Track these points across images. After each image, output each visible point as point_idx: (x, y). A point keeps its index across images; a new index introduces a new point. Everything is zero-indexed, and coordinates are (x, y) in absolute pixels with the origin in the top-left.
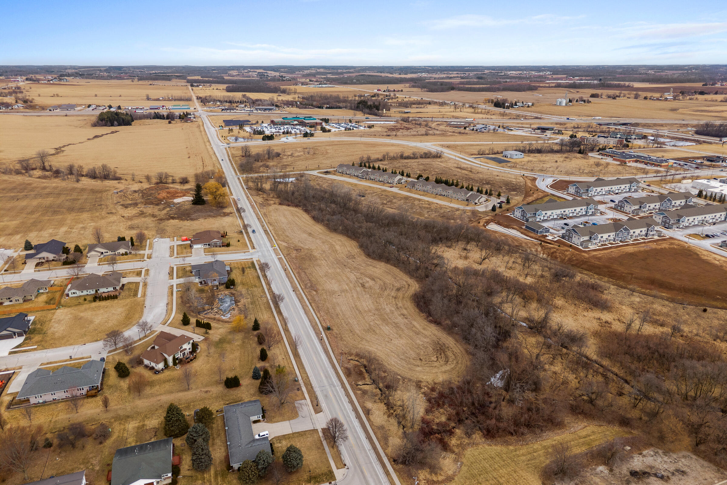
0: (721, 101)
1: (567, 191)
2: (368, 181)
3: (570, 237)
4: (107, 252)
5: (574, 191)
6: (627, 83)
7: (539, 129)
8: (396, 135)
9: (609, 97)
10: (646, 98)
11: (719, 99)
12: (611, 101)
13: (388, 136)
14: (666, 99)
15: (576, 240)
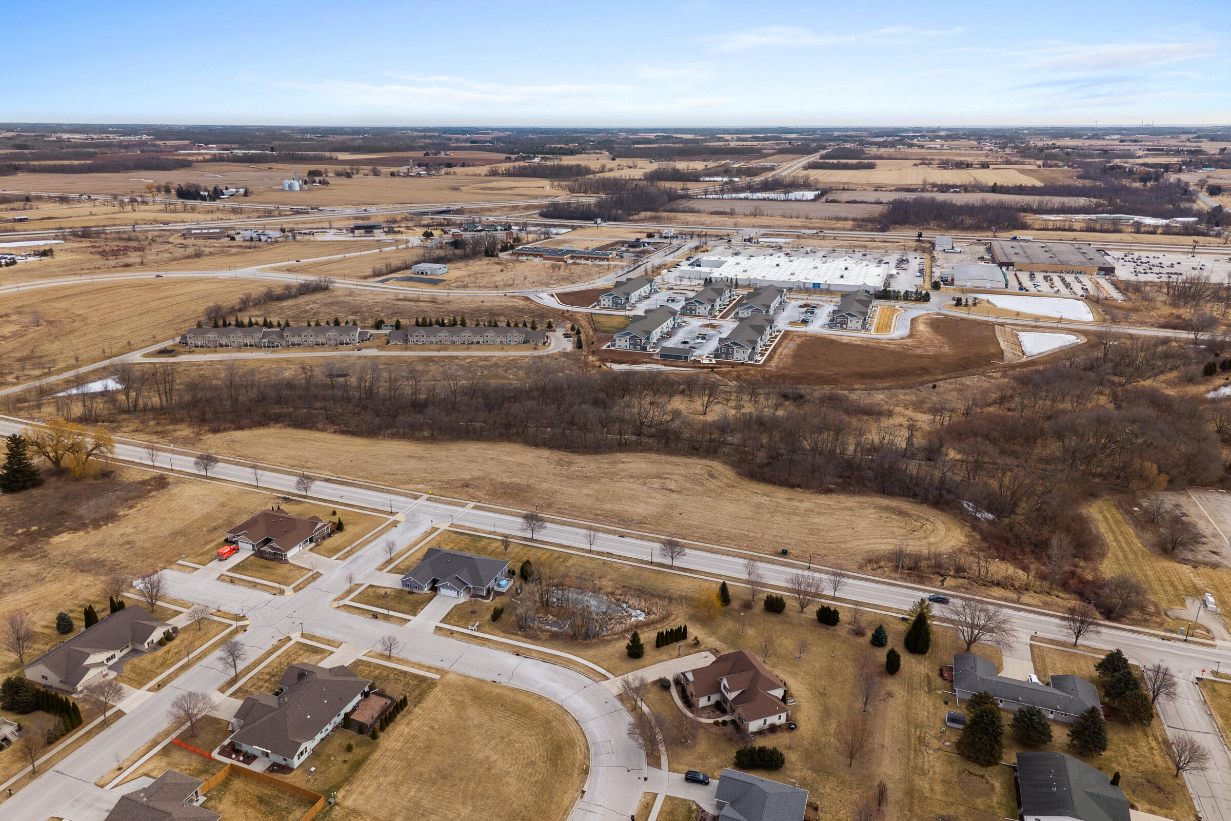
0: (486, 175)
1: (599, 305)
2: (291, 350)
3: (729, 354)
4: (113, 657)
5: (610, 303)
6: (327, 154)
7: (358, 228)
8: (142, 263)
9: (339, 174)
10: (392, 174)
11: (483, 173)
12: (344, 180)
13: (127, 265)
14: (419, 175)
15: (740, 355)
